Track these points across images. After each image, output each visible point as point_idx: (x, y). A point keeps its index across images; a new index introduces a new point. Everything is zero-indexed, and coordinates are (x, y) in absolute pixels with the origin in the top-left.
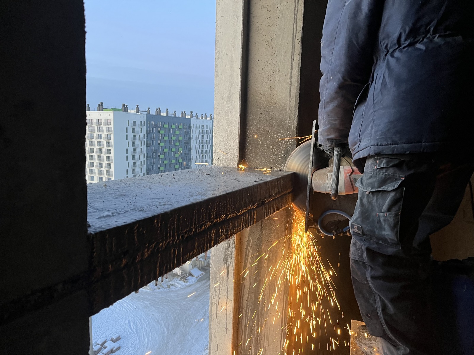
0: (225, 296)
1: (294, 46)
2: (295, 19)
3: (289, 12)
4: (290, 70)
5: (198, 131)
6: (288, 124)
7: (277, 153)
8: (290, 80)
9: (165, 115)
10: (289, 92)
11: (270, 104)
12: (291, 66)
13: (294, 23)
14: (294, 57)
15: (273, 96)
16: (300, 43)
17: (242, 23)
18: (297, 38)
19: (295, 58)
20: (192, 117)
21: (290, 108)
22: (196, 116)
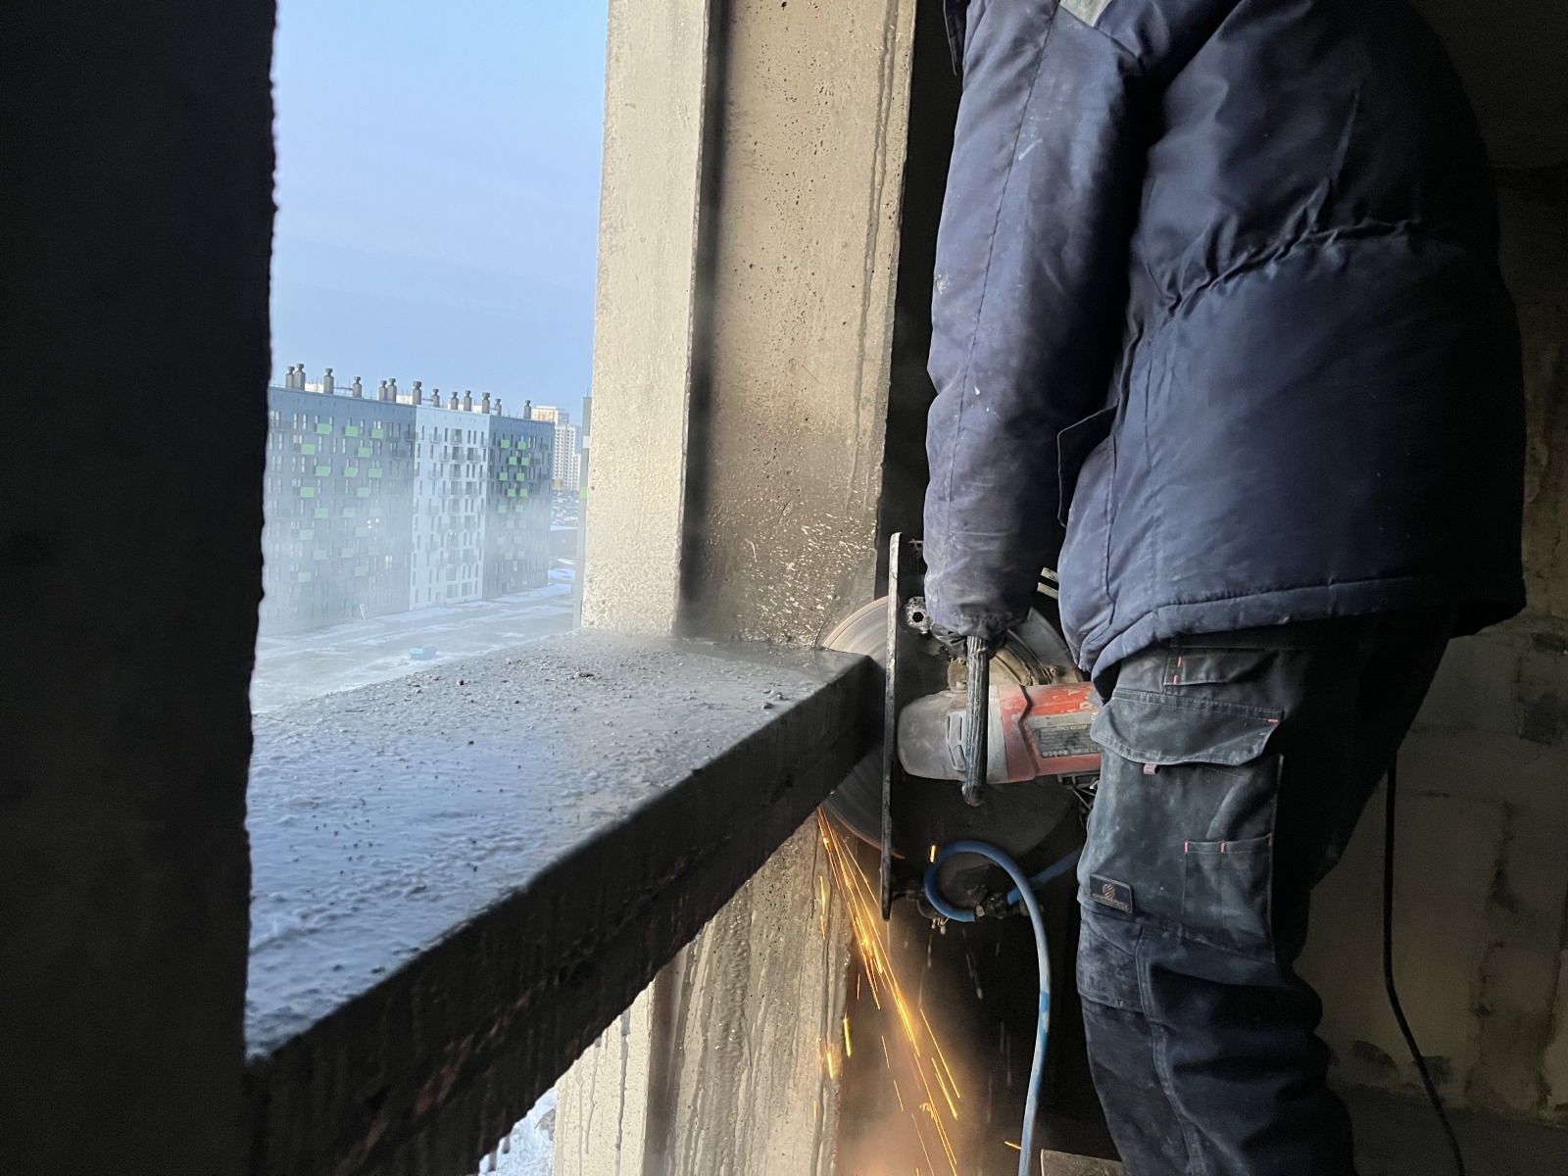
0: (613, 1096)
1: (874, 228)
2: (880, 136)
3: (859, 111)
4: (861, 308)
5: (439, 450)
6: (850, 492)
7: (810, 589)
8: (858, 343)
9: (321, 389)
10: (856, 383)
11: (789, 420)
12: (865, 293)
13: (876, 150)
14: (873, 264)
15: (800, 392)
16: (895, 218)
17: (700, 135)
18: (884, 200)
19: (878, 268)
20: (419, 400)
21: (857, 436)
22: (435, 399)
